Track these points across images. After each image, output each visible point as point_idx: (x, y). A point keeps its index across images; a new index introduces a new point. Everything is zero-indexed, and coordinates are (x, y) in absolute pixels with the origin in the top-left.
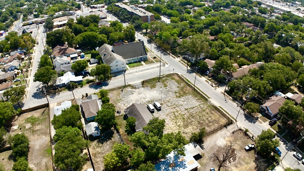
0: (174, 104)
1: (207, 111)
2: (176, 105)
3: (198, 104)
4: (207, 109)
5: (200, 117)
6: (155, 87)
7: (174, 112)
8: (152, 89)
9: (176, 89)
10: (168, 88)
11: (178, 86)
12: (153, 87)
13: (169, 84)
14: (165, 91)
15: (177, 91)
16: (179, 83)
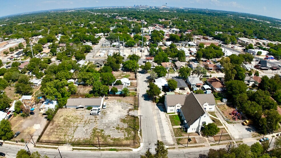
0: (89, 123)
1: (62, 137)
2: (87, 124)
3: (74, 137)
4: (64, 138)
5: (63, 129)
6: (122, 121)
7: (82, 120)
8: (121, 119)
9: (106, 133)
10: (113, 129)
11: (111, 137)
12: (123, 121)
13: (120, 132)
14: (110, 125)
15: (103, 132)
16: (115, 139)
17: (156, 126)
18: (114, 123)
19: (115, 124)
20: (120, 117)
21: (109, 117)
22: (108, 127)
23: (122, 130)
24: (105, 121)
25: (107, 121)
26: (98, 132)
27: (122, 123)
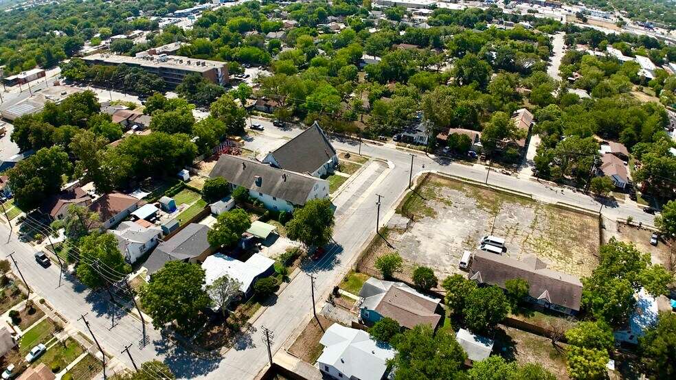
0: (506, 228)
2: (511, 228)
3: (533, 212)
4: (553, 214)
5: (562, 230)
6: (435, 213)
7: (525, 241)
8: (434, 218)
9: (472, 202)
10: (457, 205)
11: (465, 194)
12: (431, 213)
13: (447, 197)
14: (462, 213)
15: (478, 204)
16: (460, 189)
17: (374, 188)
18: (453, 213)
19: (451, 212)
20: (434, 222)
21: (460, 228)
22: (466, 210)
23: (442, 198)
24: (471, 223)
25: (467, 222)
26: (488, 207)
27: (435, 210)
